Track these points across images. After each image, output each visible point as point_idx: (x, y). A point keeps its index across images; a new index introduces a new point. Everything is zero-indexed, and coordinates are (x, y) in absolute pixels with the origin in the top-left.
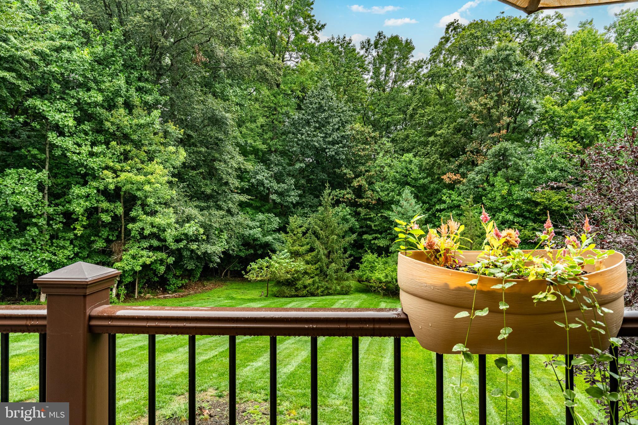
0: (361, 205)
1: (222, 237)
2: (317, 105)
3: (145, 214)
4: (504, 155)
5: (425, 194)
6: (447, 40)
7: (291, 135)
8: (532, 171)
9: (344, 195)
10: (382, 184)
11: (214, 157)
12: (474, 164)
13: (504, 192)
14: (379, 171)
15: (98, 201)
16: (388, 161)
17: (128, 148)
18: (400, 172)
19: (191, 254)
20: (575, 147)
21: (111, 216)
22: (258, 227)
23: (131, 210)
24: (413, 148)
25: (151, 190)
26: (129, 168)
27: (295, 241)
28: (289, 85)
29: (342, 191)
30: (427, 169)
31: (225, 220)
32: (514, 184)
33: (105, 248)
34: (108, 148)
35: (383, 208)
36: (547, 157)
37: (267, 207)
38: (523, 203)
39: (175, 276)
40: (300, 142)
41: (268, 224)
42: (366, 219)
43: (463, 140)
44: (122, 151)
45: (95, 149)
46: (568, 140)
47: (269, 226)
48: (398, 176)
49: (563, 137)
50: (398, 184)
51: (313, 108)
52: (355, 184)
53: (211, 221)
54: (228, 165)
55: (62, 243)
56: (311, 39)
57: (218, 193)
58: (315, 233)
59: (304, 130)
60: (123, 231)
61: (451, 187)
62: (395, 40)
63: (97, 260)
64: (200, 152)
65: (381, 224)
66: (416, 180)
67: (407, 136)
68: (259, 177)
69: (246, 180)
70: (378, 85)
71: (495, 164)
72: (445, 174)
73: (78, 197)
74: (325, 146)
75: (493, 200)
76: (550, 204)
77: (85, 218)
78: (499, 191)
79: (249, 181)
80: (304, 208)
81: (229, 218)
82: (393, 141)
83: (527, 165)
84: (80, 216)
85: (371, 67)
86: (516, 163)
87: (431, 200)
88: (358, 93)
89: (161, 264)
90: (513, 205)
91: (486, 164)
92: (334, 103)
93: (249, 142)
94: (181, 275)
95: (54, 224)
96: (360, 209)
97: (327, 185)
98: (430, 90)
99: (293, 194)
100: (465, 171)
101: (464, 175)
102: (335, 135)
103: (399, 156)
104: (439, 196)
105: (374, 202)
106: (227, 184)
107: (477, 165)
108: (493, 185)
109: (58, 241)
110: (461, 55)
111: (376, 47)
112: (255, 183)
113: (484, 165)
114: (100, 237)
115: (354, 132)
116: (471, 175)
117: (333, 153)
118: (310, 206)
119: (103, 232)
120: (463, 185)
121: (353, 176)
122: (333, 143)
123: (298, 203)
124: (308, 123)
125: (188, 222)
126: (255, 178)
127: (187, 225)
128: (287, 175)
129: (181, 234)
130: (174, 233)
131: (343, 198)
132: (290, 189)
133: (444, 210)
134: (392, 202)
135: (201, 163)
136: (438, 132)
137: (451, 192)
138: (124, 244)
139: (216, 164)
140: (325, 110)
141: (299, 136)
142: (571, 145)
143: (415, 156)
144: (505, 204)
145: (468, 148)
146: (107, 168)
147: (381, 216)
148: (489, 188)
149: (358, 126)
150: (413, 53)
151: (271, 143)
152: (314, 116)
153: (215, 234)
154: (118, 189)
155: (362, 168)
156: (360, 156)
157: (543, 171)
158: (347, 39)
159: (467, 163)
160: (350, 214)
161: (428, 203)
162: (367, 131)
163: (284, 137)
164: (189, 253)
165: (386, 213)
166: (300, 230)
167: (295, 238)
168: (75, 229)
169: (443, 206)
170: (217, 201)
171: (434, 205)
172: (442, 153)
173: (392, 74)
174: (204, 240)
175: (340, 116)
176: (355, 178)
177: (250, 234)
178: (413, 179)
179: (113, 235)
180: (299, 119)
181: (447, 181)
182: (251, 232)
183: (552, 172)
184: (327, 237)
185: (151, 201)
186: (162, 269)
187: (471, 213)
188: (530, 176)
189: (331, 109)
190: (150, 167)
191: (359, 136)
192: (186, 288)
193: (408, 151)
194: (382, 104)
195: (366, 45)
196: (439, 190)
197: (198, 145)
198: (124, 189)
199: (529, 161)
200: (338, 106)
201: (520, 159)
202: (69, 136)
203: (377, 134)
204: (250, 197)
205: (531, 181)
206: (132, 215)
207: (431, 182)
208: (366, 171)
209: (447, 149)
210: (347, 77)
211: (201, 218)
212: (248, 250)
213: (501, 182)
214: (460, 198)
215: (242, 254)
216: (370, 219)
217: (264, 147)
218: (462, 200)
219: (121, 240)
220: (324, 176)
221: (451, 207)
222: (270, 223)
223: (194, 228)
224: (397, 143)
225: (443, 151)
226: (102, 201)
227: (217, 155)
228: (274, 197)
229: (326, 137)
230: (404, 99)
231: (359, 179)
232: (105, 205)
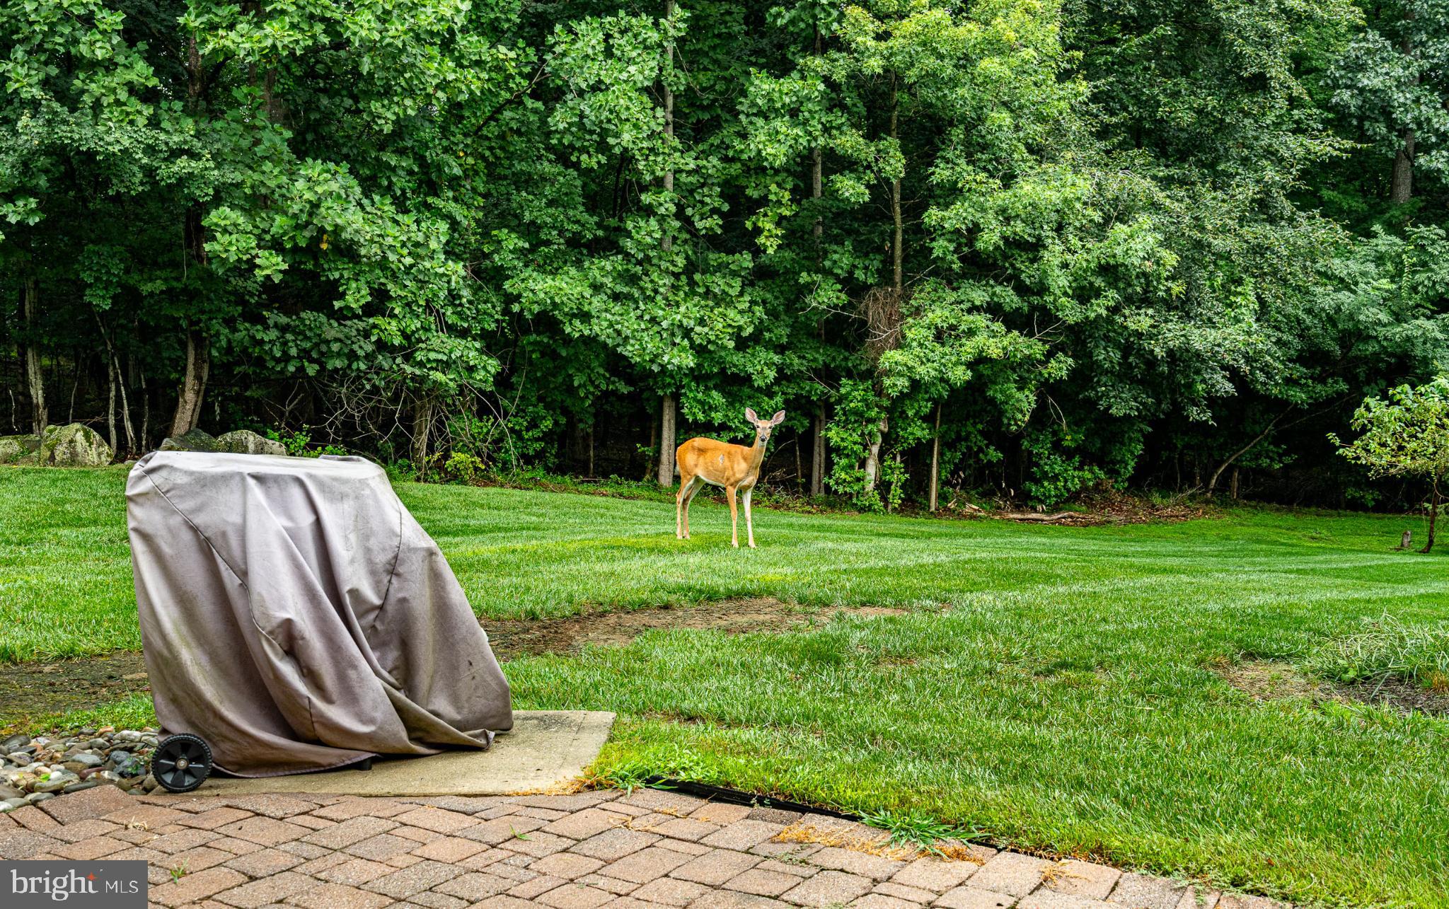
1: (1239, 300)
15: (827, 130)
19: (1125, 356)
21: (868, 186)
23: (930, 161)
25: (1003, 76)
33: (844, 308)
39: (1057, 447)
53: (1202, 229)
55: (719, 283)
60: (898, 252)
63: (815, 360)
73: (770, 111)
77: (787, 195)
84: (775, 183)
89: (1022, 385)
94: (1079, 450)
95: (697, 218)
109: (708, 279)
114: (828, 273)
119: (836, 257)
127: (1120, 230)
129: (1100, 265)
138: (906, 298)
153: (1216, 286)
154: (892, 76)
164: (1116, 356)
168: (758, 231)
170: (1216, 162)
174: (1174, 303)
177: (1338, 309)
179: (866, 268)
182: (1342, 300)
186: (1024, 401)
192: (1090, 504)
198: (911, 80)
206: (934, 180)
212: (1323, 382)
215: (1299, 396)
219: (893, 285)
226: (839, 128)
232: (850, 141)
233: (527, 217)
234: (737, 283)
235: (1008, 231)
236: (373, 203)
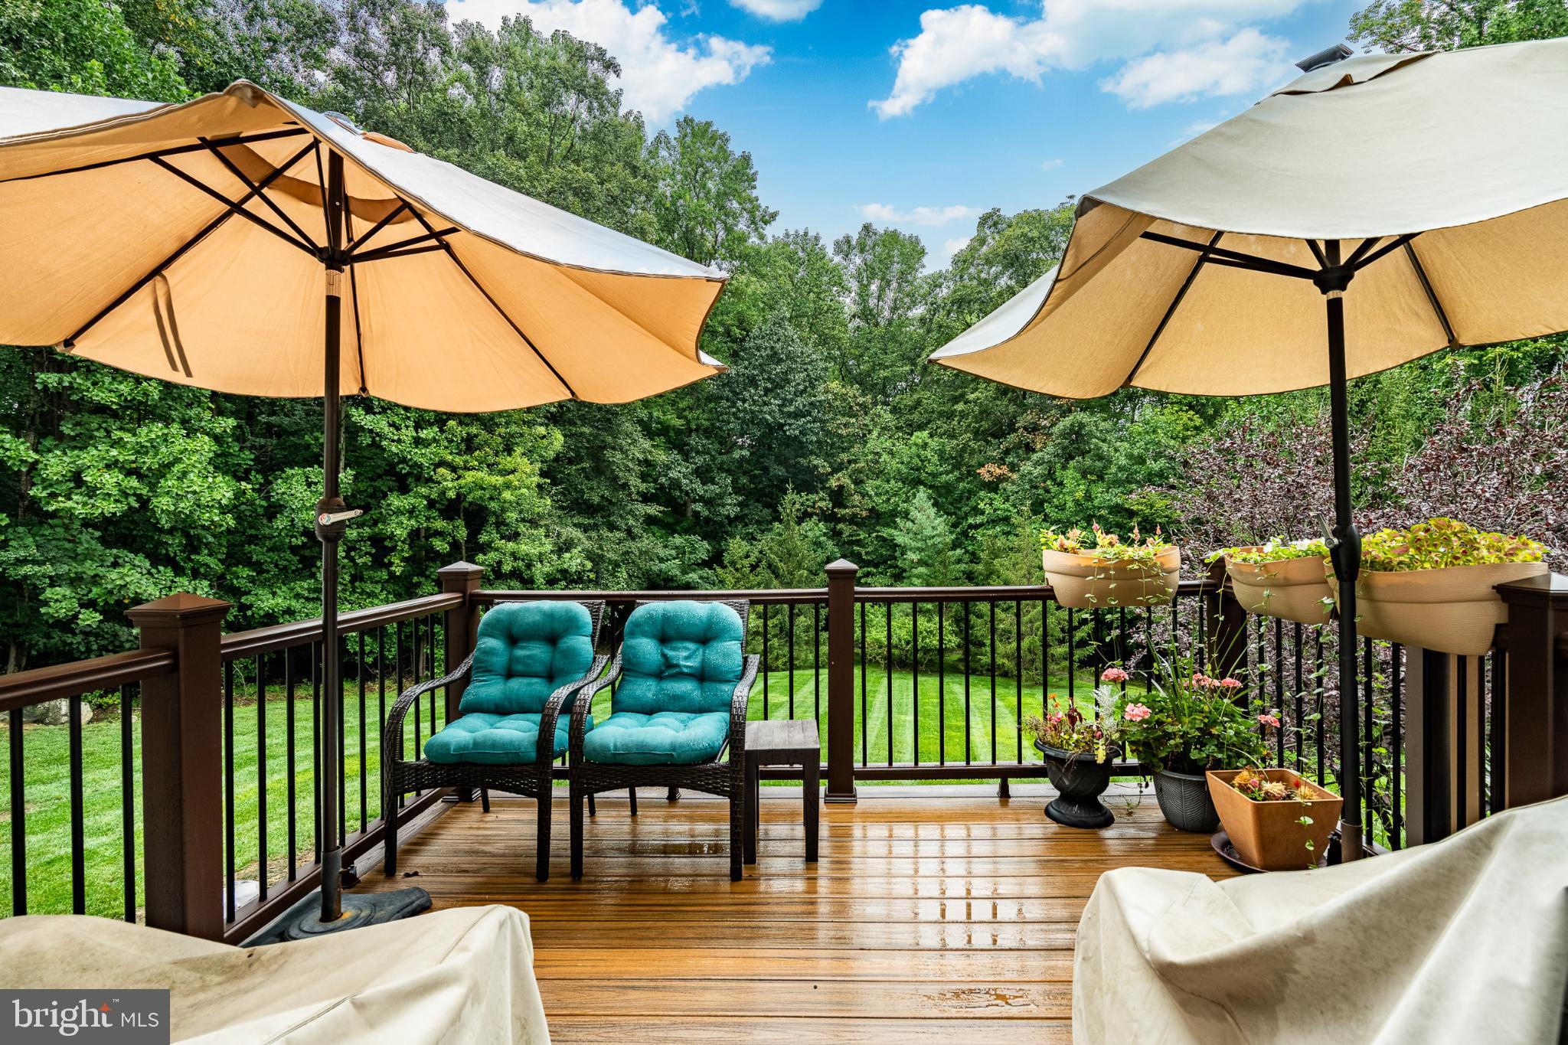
0: (842, 520)
2: (769, 352)
3: (502, 538)
4: (1078, 434)
5: (950, 499)
6: (983, 242)
7: (724, 403)
8: (1123, 461)
9: (814, 503)
10: (878, 482)
11: (603, 441)
12: (1029, 449)
13: (1080, 495)
14: (871, 461)
15: (428, 519)
16: (888, 444)
17: (474, 430)
18: (909, 463)
20: (1191, 419)
21: (448, 543)
22: (674, 559)
23: (479, 532)
24: (929, 422)
25: (513, 498)
26: (476, 463)
27: (738, 580)
28: (719, 318)
29: (810, 496)
30: (953, 458)
31: (622, 548)
32: (1094, 481)
34: (442, 431)
35: (878, 524)
36: (1148, 437)
37: (685, 524)
38: (1110, 513)
40: (741, 415)
41: (691, 553)
42: (851, 543)
43: (1012, 408)
44: (464, 435)
45: (424, 434)
46: (1181, 410)
47: (692, 556)
48: (904, 469)
49: (1172, 403)
50: (904, 483)
51: (761, 356)
52: (833, 483)
53: (602, 550)
54: (627, 456)
55: (369, 587)
56: (754, 240)
57: (610, 502)
58: (770, 566)
59: (746, 394)
61: (993, 486)
62: (893, 237)
64: (582, 434)
65: (876, 550)
66: (934, 475)
67: (918, 403)
68: (673, 474)
69: (650, 479)
70: (866, 314)
71: (1064, 448)
72: (983, 466)
73: (399, 512)
74: (782, 421)
75: (1062, 508)
76: (1152, 514)
77: (407, 546)
78: (1071, 493)
79: (655, 481)
80: (746, 525)
81: (629, 543)
82: (895, 410)
83: (1116, 450)
84: (399, 543)
85: (854, 285)
86: (1098, 448)
87: (960, 509)
88: (833, 329)
90: (1094, 516)
91: (1050, 449)
92: (796, 348)
93: (655, 414)
95: (357, 557)
96: (840, 526)
97: (790, 486)
98: (953, 324)
99: (730, 501)
100: (1016, 460)
101: (1013, 468)
102: (800, 402)
103: (906, 436)
104: (972, 503)
105: (864, 514)
106: (625, 486)
107: (1034, 451)
108: (1061, 484)
109: (363, 585)
110: (1006, 267)
111: (862, 251)
112: (667, 484)
113: (1046, 450)
114: (428, 577)
115: (830, 396)
116: (1026, 467)
117: (797, 432)
118: (758, 522)
119: (432, 570)
120: (1013, 483)
121: (829, 470)
122: (797, 415)
123: (737, 518)
124: (753, 382)
125: (568, 550)
126: (665, 476)
127: (567, 555)
128: (719, 469)
129: (558, 571)
130: (547, 569)
131: (813, 507)
132: (725, 493)
133: (981, 525)
134: (894, 514)
135: (583, 452)
136: (972, 397)
137: (992, 495)
139: (608, 453)
140: (780, 360)
141: (739, 403)
142: (1185, 416)
143: (931, 436)
144: (1081, 515)
145: (1020, 423)
146: (442, 463)
147: (877, 536)
148: (1054, 489)
149: (835, 385)
150: (925, 260)
151: (690, 417)
152: (763, 371)
153: (608, 571)
154: (460, 497)
155: (844, 457)
156: (840, 436)
157: (1141, 461)
158: (812, 234)
159: (1018, 446)
160: (825, 534)
161: (955, 513)
162: (851, 394)
163: (712, 405)
165: (886, 532)
166: (746, 562)
167: (738, 575)
168: (391, 564)
169: (979, 519)
170: (609, 516)
171: (965, 518)
172: (978, 431)
173: (890, 295)
174: (590, 581)
175: (806, 370)
176: (832, 474)
177: (661, 571)
178: (930, 474)
180: (737, 374)
181: (987, 478)
182: (663, 566)
183: (1156, 461)
184: (791, 573)
185: (512, 516)
187: (1028, 530)
188: (1121, 469)
189: (790, 357)
190: (506, 462)
191: (838, 403)
193: (921, 427)
194: (875, 348)
195: (844, 247)
196: (971, 493)
197: (579, 422)
198: (470, 498)
199: (1118, 444)
200: (802, 353)
201: (1104, 441)
202: (380, 413)
203: (869, 398)
204: (662, 508)
205: (1122, 475)
206: (481, 541)
207: (960, 479)
208: (849, 462)
209: (985, 425)
210: (814, 302)
211: (587, 544)
213: (1073, 478)
214: (1007, 505)
216: (859, 543)
217: (678, 423)
218: (1011, 509)
220: (779, 471)
221: (993, 521)
222: (694, 551)
223: (579, 561)
224: (902, 415)
225: (981, 426)
226: (434, 518)
227: (609, 439)
228: (698, 507)
229: (783, 405)
230: (911, 339)
231: (840, 474)
232: (440, 524)
233: (255, 558)
234: (379, 587)
235: (515, 565)
236: (159, 572)
